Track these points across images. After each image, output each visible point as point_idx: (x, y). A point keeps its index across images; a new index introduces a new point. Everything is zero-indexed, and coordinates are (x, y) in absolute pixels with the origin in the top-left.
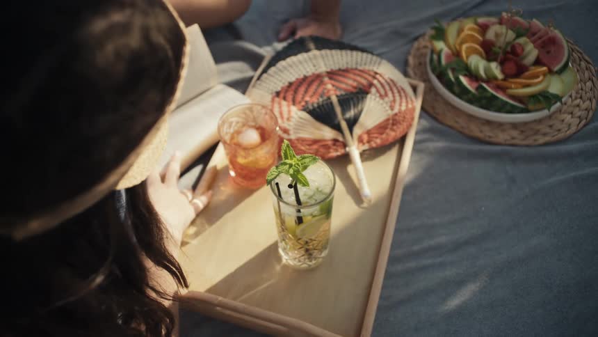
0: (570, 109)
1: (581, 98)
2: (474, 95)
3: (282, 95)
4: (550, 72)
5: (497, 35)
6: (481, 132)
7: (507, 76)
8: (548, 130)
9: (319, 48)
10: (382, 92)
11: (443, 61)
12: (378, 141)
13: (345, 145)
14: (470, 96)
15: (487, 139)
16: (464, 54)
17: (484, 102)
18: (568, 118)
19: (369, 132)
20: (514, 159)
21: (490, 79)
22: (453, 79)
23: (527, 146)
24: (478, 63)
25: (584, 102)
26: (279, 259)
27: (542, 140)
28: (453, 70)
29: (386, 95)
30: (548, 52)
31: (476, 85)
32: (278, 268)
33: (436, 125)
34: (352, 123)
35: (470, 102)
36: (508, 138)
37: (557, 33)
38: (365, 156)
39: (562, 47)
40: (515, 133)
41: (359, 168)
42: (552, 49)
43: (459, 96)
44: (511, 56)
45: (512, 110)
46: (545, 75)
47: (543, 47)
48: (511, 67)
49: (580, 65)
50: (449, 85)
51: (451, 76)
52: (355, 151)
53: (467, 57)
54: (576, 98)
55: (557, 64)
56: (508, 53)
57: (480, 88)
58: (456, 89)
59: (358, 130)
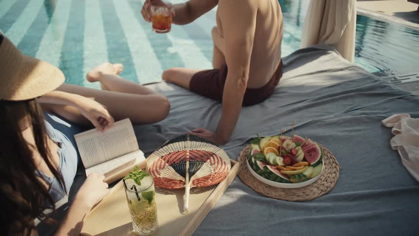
0: (318, 186)
1: (326, 181)
2: (262, 170)
3: (164, 158)
4: (309, 165)
5: (288, 145)
6: (264, 190)
7: (286, 165)
8: (302, 194)
9: (191, 140)
10: (213, 162)
11: (252, 154)
12: (202, 184)
13: (185, 183)
14: (260, 171)
15: (266, 194)
16: (265, 152)
17: (266, 175)
18: (315, 190)
19: (198, 180)
20: (276, 206)
21: (275, 165)
22: (254, 162)
23: (287, 200)
24: (271, 157)
25: (327, 183)
26: (132, 229)
27: (296, 198)
28: (255, 158)
29: (214, 164)
30: (310, 155)
31: (264, 166)
32: (130, 233)
33: (242, 184)
34: (191, 174)
35: (260, 174)
36: (278, 195)
37: (317, 146)
38: (193, 190)
39: (318, 153)
40: (282, 194)
41: (188, 196)
42: (313, 153)
43: (256, 171)
44: (289, 155)
45: (281, 181)
46: (305, 166)
47: (308, 153)
48: (288, 160)
49: (332, 165)
50: (251, 164)
51: (253, 160)
52: (188, 187)
53: (267, 153)
54: (324, 181)
55: (314, 161)
56: (288, 153)
57: (266, 168)
58: (255, 167)
59: (193, 178)
